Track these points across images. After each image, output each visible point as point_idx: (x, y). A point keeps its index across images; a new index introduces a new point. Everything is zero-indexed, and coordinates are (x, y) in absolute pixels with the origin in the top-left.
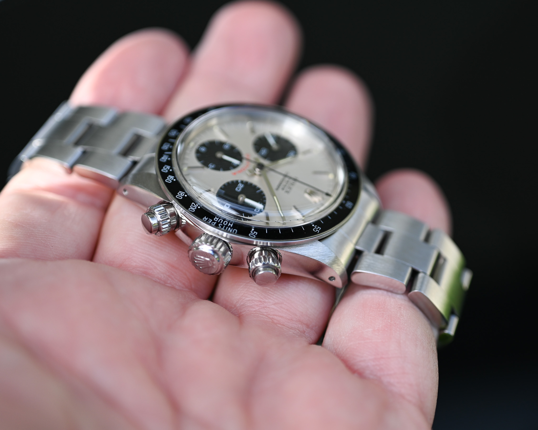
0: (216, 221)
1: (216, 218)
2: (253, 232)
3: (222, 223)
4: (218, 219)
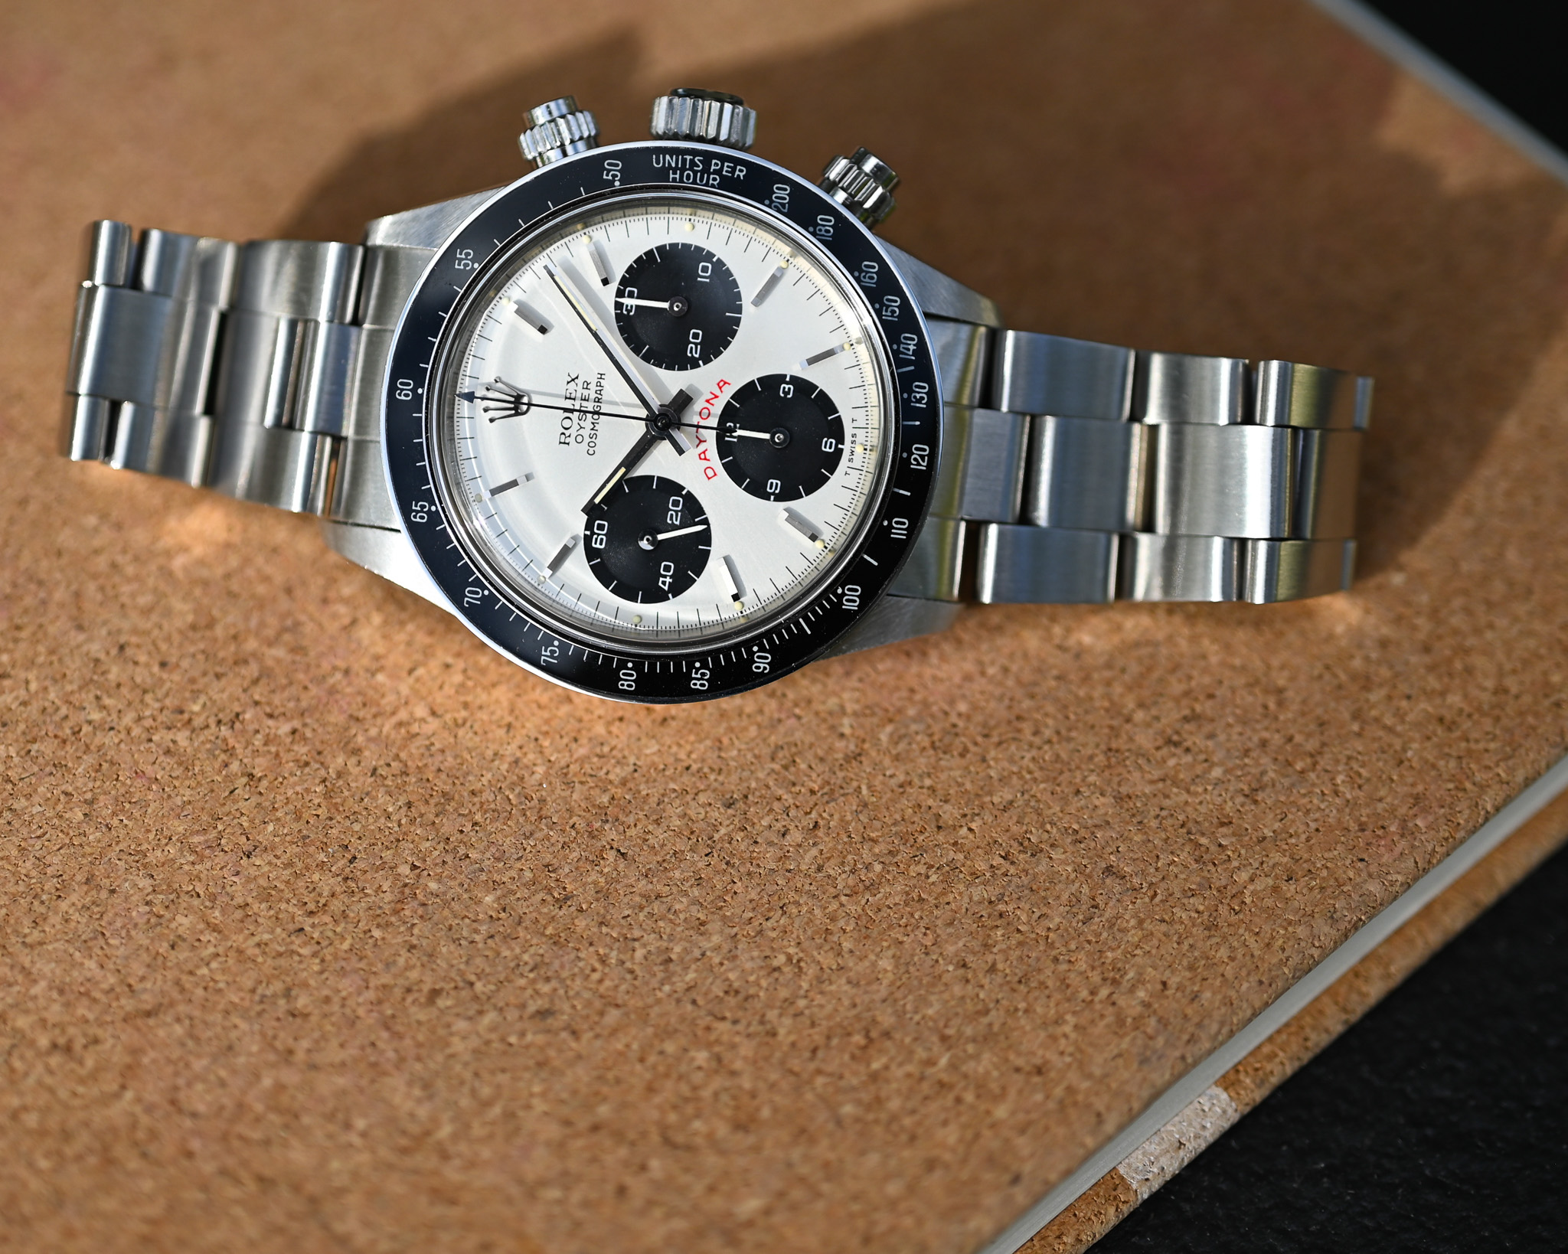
0: (712, 176)
3: (695, 173)
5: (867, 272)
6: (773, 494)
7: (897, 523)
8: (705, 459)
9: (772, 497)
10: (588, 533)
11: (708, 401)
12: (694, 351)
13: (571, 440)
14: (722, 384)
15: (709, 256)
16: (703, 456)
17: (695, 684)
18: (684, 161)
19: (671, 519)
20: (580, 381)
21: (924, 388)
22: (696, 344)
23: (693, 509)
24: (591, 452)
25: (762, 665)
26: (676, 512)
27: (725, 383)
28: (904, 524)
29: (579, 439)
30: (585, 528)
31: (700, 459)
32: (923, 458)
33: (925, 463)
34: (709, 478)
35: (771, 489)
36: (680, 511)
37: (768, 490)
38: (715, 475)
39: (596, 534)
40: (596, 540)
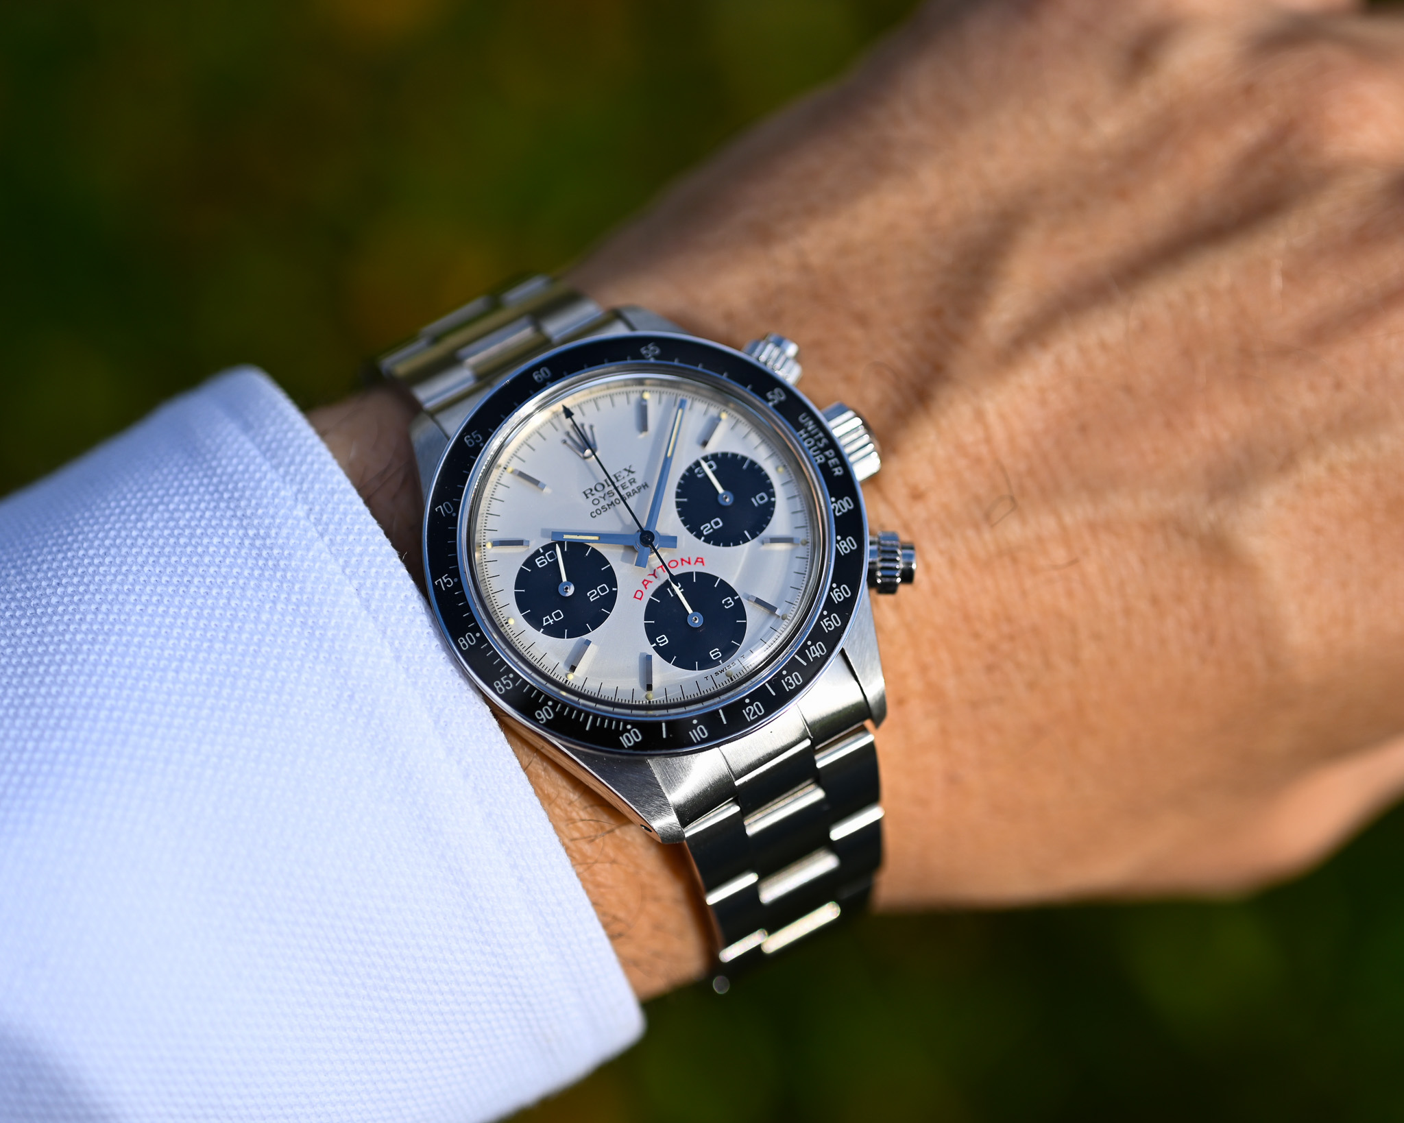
0: (821, 456)
1: (819, 461)
2: (773, 400)
3: (815, 445)
4: (817, 458)
5: (841, 591)
6: (658, 644)
7: (701, 729)
8: (645, 586)
9: (655, 645)
10: (542, 551)
11: (682, 560)
12: (707, 529)
13: (591, 498)
14: (700, 560)
15: (772, 495)
16: (646, 583)
17: (498, 685)
18: (817, 434)
19: (591, 594)
20: (632, 476)
21: (799, 681)
22: (712, 527)
23: (609, 601)
24: (594, 515)
25: (543, 716)
26: (598, 594)
27: (702, 562)
28: (704, 734)
29: (596, 502)
30: (542, 548)
31: (643, 583)
32: (755, 713)
33: (752, 718)
34: (635, 597)
35: (659, 640)
36: (600, 595)
37: (657, 639)
38: (640, 599)
39: (545, 556)
40: (542, 559)
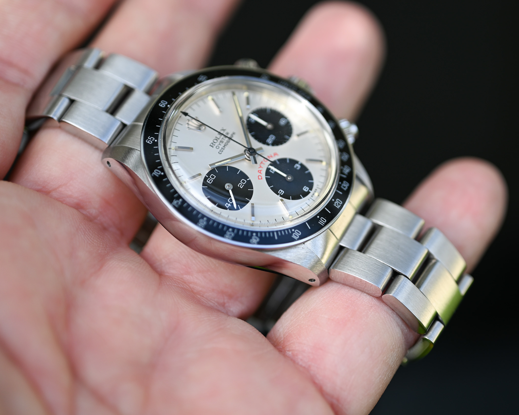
6: (280, 194)
7: (322, 219)
8: (260, 173)
10: (207, 176)
12: (270, 140)
13: (214, 146)
14: (275, 154)
15: (286, 118)
17: (227, 235)
19: (240, 185)
21: (348, 185)
23: (249, 185)
24: (220, 153)
25: (254, 241)
26: (242, 184)
27: (277, 154)
28: (325, 221)
29: (218, 147)
30: (207, 175)
31: (258, 172)
32: (339, 204)
33: (339, 206)
34: (259, 179)
35: (280, 192)
36: (244, 184)
37: (279, 192)
38: (262, 179)
39: (210, 178)
40: (209, 180)
